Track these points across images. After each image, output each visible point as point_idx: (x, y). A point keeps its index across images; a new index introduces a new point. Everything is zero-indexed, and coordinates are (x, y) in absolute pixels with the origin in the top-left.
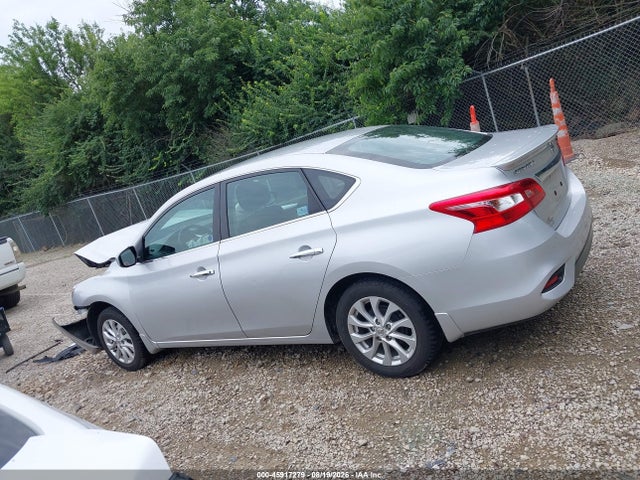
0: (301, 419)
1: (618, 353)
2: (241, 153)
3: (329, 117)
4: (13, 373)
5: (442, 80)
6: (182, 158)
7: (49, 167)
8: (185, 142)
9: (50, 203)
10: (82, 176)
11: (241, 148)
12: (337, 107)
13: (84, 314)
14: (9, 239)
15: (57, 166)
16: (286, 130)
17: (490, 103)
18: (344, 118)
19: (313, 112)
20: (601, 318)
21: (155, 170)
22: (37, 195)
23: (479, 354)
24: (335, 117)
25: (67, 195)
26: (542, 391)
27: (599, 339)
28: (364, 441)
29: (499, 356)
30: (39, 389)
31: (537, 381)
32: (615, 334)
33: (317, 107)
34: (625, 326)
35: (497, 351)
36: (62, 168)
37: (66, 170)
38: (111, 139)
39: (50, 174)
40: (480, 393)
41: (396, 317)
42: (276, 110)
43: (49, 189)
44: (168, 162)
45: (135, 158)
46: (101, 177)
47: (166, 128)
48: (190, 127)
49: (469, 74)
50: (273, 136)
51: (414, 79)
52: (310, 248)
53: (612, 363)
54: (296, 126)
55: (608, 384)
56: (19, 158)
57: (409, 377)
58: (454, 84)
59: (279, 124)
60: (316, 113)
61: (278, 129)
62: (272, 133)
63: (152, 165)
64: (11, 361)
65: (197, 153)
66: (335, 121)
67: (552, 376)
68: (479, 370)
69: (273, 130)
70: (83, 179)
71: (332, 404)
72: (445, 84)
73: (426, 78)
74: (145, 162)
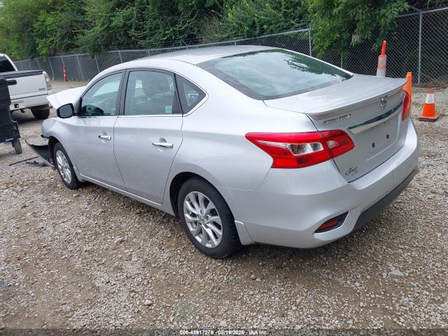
0: (129, 266)
1: (373, 296)
2: (224, 39)
3: (292, 24)
4: (13, 167)
5: (383, 11)
6: (186, 35)
7: (98, 23)
8: (189, 23)
9: (96, 50)
10: (118, 34)
11: (224, 36)
12: (301, 17)
13: (46, 142)
14: (44, 72)
15: (103, 24)
16: (258, 28)
17: (420, 38)
18: (304, 27)
19: (281, 17)
20: (384, 258)
21: (166, 40)
22: (88, 42)
23: (275, 257)
24: (297, 25)
25: (108, 46)
26: (294, 308)
27: (368, 277)
28: (150, 302)
29: (287, 265)
30: (21, 183)
31: (297, 298)
32: (384, 277)
33: (285, 15)
34: (397, 273)
35: (289, 260)
36: (106, 26)
37: (108, 28)
38: (142, 10)
39: (98, 29)
40: (251, 293)
41: (213, 212)
42: (254, 11)
43: (96, 39)
44: (175, 36)
45: (155, 29)
46: (130, 38)
47: (177, 10)
48: (194, 13)
49: (405, 10)
50: (248, 31)
51: (360, 6)
52: (166, 142)
53: (362, 304)
54: (265, 27)
55: (345, 322)
56: (83, 13)
57: (216, 259)
58: (390, 17)
59: (254, 23)
60: (283, 19)
61: (253, 26)
62: (247, 28)
63: (164, 35)
64: (18, 158)
65: (195, 33)
66: (296, 29)
67: (311, 297)
68: (265, 271)
69: (249, 26)
70: (118, 37)
71: (155, 262)
72: (384, 15)
73: (370, 7)
74: (160, 33)
